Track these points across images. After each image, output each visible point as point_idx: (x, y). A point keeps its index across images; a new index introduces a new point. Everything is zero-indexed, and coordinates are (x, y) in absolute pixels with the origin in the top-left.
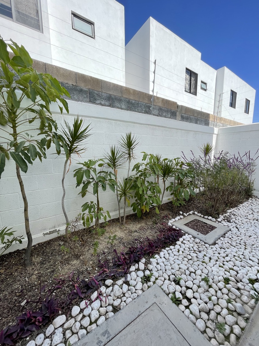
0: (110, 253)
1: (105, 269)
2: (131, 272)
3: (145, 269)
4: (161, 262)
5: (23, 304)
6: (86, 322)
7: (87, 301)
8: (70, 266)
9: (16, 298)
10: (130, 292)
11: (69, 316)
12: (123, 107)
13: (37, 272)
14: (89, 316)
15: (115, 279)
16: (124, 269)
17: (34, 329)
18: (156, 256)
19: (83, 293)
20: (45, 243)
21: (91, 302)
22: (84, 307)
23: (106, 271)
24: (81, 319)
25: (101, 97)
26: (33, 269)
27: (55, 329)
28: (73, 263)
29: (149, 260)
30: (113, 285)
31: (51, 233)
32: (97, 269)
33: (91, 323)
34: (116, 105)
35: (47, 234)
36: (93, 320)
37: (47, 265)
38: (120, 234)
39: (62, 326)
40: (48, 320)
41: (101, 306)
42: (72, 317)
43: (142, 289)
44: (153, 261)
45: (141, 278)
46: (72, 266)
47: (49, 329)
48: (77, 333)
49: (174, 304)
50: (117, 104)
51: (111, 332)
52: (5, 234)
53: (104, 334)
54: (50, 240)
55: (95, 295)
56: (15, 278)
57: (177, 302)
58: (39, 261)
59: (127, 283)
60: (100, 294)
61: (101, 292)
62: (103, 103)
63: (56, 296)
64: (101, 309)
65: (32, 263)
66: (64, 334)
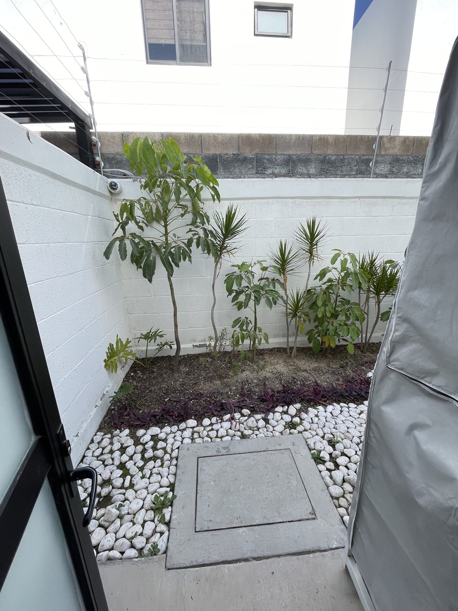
0: (258, 385)
1: (246, 399)
2: (276, 412)
3: (296, 415)
4: (323, 415)
5: (166, 400)
6: (213, 434)
7: (218, 419)
8: (212, 384)
9: (163, 394)
10: (265, 429)
11: (200, 424)
12: (312, 171)
13: (181, 380)
14: (217, 431)
15: (254, 411)
16: (268, 406)
17: (171, 420)
18: (321, 408)
19: (216, 410)
20: (194, 355)
21: (222, 421)
22: (215, 422)
23: (246, 401)
24: (210, 431)
25: (274, 163)
26: (179, 376)
27: (187, 427)
28: (216, 382)
29: (307, 409)
30: (249, 416)
31: (200, 346)
32: (238, 396)
33: (217, 437)
34: (299, 170)
35: (196, 346)
36: (219, 435)
37: (192, 377)
38: (282, 368)
39: (193, 428)
40: (183, 418)
41: (231, 428)
42: (202, 426)
43: (281, 433)
44: (312, 411)
45: (286, 423)
46: (214, 385)
47: (181, 425)
48: (203, 438)
49: (313, 461)
50: (301, 169)
51: (231, 450)
52: (158, 335)
53: (224, 448)
54: (199, 354)
55: (228, 416)
56: (164, 379)
57: (318, 460)
58: (185, 371)
59: (267, 421)
60: (232, 418)
61: (234, 416)
62: (276, 171)
63: (193, 404)
64: (229, 431)
65: (179, 371)
66: (193, 434)
